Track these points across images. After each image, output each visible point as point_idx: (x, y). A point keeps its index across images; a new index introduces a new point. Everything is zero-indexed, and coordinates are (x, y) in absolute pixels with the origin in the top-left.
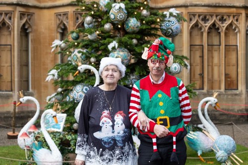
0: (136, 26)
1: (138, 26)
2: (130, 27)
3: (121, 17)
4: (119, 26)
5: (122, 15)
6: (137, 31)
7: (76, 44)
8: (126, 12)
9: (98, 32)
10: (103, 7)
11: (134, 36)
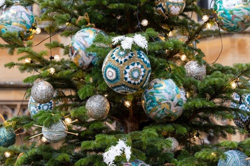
0: (176, 101)
1: (181, 101)
2: (159, 103)
3: (136, 75)
4: (128, 104)
5: (138, 70)
6: (178, 114)
7: (8, 154)
8: (148, 62)
9: (68, 121)
10: (82, 53)
11: (170, 127)
